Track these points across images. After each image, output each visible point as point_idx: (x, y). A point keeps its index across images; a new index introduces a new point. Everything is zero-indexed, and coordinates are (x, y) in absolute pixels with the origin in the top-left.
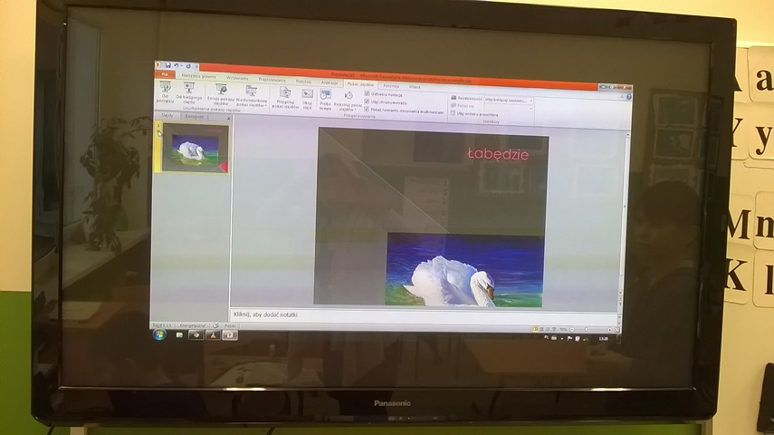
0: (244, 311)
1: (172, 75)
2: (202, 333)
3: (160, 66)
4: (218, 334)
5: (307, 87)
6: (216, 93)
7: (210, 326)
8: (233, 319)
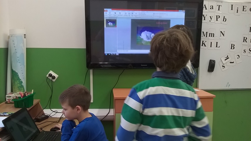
0: (120, 50)
1: (107, 11)
2: (113, 54)
3: (105, 9)
4: (116, 54)
5: (129, 12)
6: (114, 14)
7: (114, 53)
8: (118, 52)
